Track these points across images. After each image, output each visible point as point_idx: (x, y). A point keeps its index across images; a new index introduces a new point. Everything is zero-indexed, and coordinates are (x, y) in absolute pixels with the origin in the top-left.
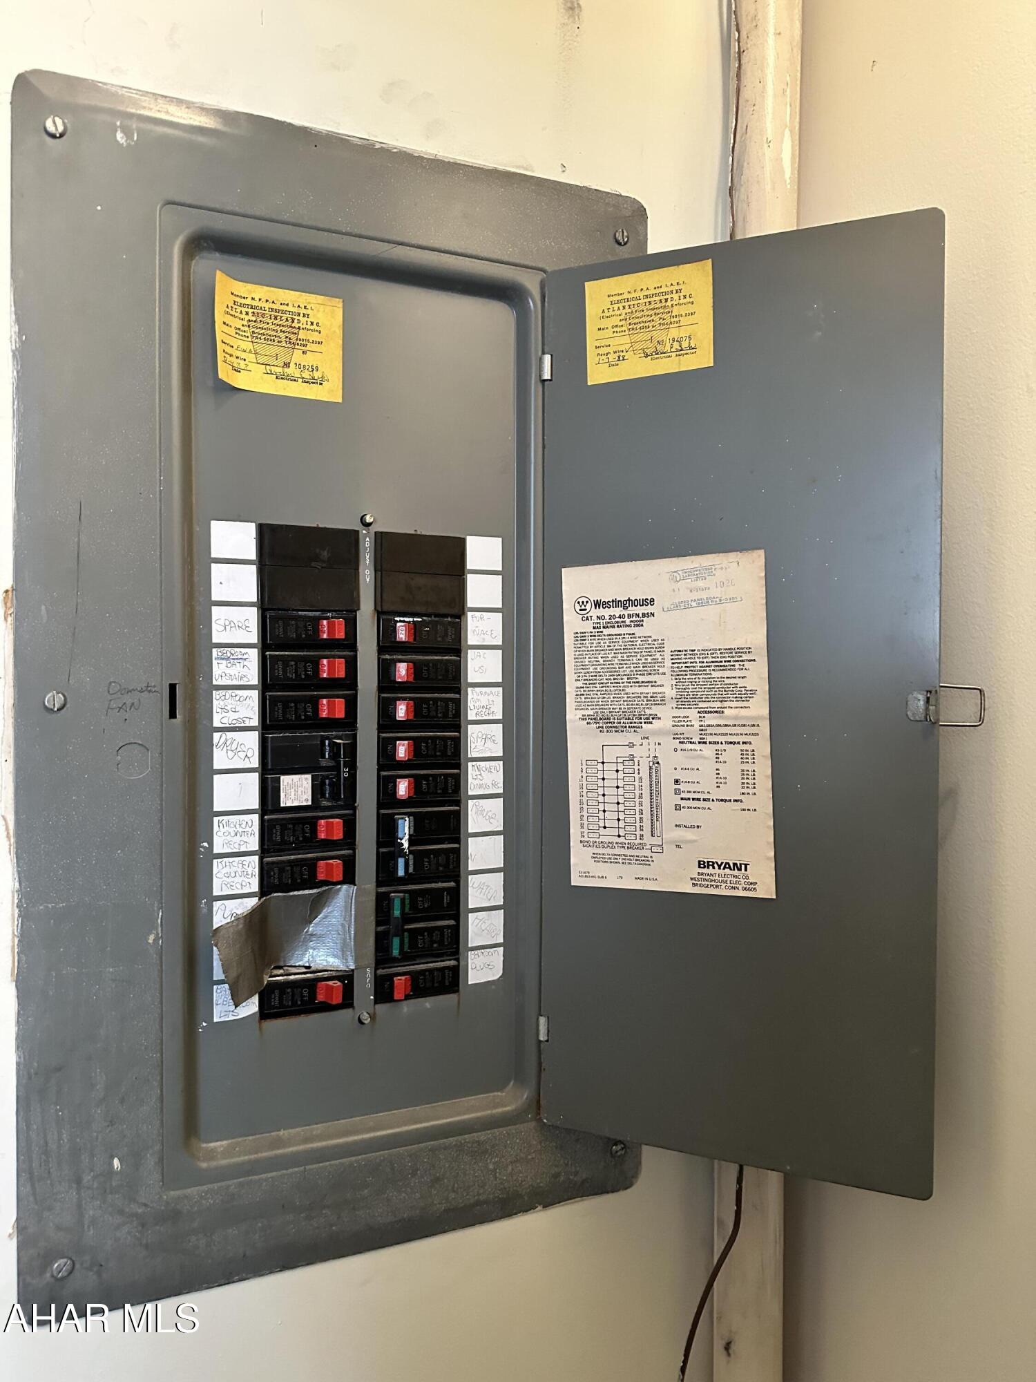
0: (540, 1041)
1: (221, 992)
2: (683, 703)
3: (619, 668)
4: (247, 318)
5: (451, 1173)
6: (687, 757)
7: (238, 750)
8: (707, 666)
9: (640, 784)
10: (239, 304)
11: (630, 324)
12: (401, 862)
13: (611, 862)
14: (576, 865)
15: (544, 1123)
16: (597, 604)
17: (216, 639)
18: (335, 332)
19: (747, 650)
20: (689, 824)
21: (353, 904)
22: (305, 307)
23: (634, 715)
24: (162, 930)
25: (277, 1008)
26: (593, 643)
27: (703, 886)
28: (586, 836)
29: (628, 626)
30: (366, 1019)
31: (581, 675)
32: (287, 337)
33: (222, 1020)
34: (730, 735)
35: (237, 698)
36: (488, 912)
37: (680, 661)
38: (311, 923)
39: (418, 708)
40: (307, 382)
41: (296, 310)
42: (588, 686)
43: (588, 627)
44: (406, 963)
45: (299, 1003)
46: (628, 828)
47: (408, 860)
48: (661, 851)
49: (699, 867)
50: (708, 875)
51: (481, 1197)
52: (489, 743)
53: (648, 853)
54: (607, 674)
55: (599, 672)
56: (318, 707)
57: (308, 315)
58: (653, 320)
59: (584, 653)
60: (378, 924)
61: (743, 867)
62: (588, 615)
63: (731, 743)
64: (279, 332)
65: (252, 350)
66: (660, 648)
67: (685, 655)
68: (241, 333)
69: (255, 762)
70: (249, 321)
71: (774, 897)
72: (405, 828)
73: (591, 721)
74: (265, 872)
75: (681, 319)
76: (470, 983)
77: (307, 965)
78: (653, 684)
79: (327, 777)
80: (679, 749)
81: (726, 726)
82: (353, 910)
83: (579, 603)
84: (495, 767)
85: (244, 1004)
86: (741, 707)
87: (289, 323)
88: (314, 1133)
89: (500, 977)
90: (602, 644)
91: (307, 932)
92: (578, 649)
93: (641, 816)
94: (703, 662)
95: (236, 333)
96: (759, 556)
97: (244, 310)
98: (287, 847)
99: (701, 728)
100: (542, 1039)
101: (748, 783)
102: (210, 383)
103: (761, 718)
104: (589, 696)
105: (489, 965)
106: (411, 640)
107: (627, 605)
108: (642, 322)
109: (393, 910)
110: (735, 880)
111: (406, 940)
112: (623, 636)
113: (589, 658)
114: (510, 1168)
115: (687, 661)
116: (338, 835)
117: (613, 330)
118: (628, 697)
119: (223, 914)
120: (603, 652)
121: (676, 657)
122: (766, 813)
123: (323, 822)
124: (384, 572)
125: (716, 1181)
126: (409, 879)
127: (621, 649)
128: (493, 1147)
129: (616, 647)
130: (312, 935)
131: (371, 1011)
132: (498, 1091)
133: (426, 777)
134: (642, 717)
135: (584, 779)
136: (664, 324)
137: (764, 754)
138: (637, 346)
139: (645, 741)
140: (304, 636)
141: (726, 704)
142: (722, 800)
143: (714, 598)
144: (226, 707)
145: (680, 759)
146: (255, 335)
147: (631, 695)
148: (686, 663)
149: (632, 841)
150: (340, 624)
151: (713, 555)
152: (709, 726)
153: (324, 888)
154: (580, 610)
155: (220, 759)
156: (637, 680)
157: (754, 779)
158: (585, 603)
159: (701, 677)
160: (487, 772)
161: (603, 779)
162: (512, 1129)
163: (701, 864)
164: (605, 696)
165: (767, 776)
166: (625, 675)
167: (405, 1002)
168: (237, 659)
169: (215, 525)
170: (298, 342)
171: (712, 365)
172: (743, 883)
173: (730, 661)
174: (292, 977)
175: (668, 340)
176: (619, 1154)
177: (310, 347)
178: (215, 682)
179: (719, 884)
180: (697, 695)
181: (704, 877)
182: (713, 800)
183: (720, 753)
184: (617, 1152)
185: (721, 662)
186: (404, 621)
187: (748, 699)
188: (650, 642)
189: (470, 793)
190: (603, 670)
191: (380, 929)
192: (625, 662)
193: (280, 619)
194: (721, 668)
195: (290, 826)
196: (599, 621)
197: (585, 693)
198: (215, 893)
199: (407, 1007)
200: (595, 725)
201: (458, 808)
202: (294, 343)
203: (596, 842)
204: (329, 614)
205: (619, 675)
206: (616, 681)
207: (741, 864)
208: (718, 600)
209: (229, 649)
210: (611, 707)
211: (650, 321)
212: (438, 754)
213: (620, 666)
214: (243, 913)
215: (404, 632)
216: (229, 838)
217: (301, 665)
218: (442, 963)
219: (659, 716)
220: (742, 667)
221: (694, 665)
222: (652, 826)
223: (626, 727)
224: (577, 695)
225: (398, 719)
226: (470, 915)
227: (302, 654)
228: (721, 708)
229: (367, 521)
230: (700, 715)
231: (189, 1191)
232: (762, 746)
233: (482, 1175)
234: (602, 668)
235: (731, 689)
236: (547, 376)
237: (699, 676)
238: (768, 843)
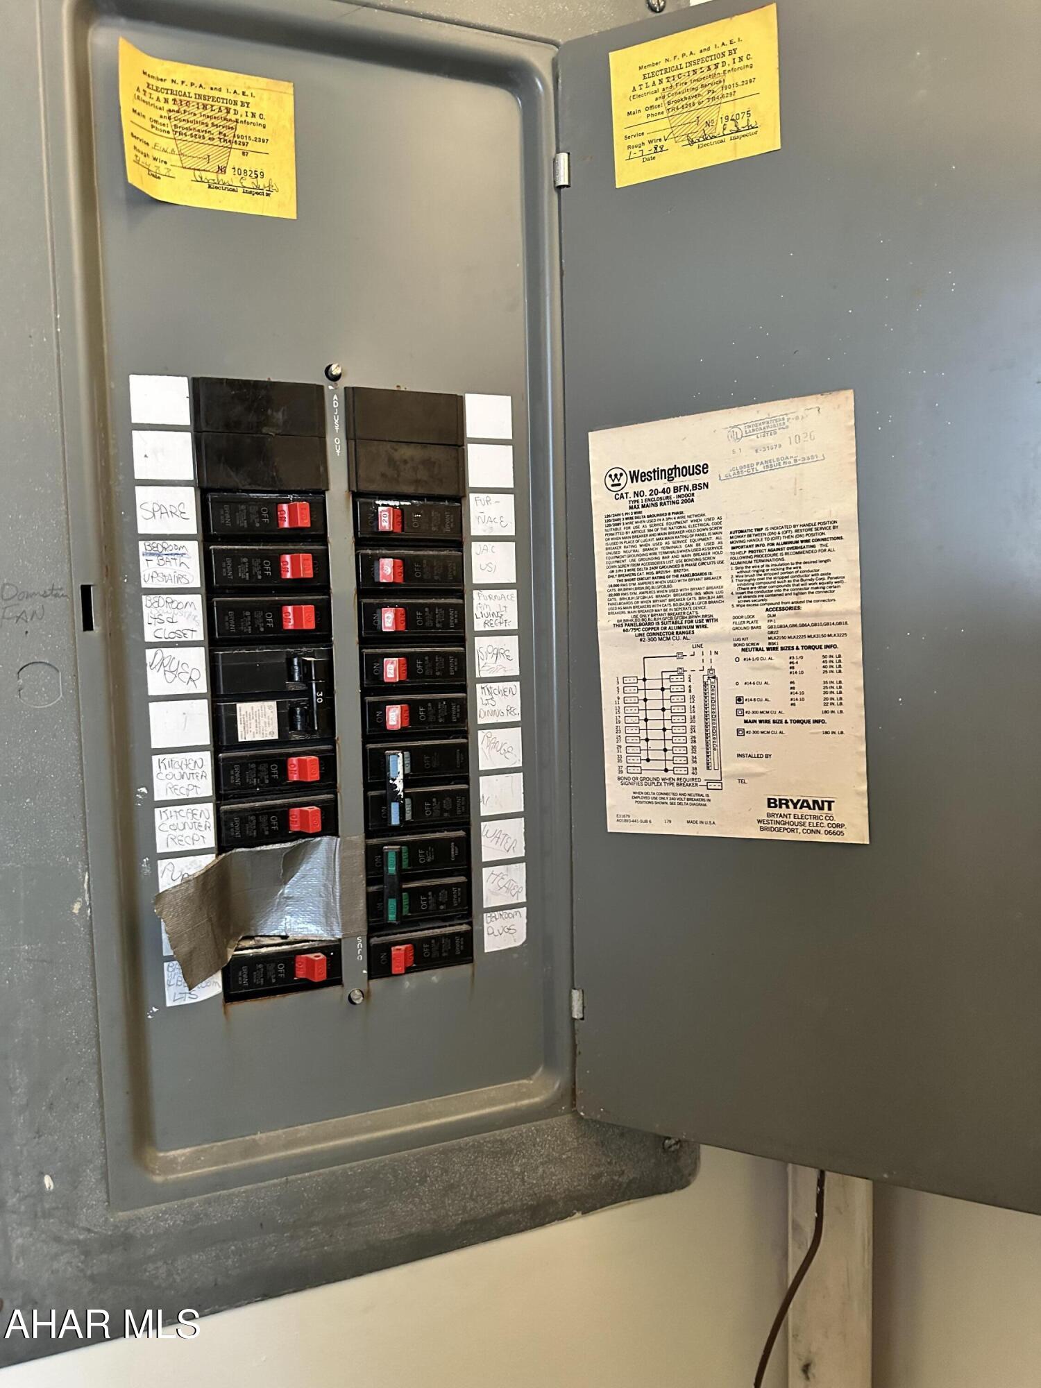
0: (575, 1019)
1: (174, 970)
2: (747, 599)
3: (663, 558)
4: (167, 107)
5: (468, 1179)
6: (753, 669)
7: (179, 671)
8: (778, 549)
9: (692, 705)
10: (155, 88)
11: (669, 103)
12: (395, 807)
13: (656, 803)
14: (613, 806)
15: (581, 1116)
16: (634, 476)
17: (142, 529)
18: (284, 126)
19: (832, 525)
20: (754, 753)
21: (337, 860)
22: (244, 93)
23: (683, 618)
24: (90, 898)
25: (246, 988)
26: (629, 528)
27: (775, 829)
28: (625, 771)
29: (674, 502)
30: (357, 997)
31: (614, 569)
32: (220, 133)
33: (177, 1003)
34: (809, 637)
35: (175, 605)
36: (506, 866)
37: (743, 544)
38: (285, 883)
39: (410, 616)
40: (250, 192)
41: (232, 97)
42: (624, 583)
43: (623, 506)
44: (405, 930)
45: (274, 981)
46: (677, 760)
47: (404, 804)
48: (720, 788)
49: (769, 806)
50: (781, 815)
51: (505, 1205)
52: (501, 660)
53: (703, 791)
54: (648, 567)
55: (638, 565)
56: (282, 616)
57: (248, 104)
58: (699, 95)
59: (619, 541)
60: (369, 883)
61: (826, 805)
62: (623, 491)
63: (810, 647)
64: (210, 125)
65: (176, 150)
66: (716, 528)
67: (749, 536)
68: (159, 127)
69: (202, 686)
70: (170, 111)
71: (867, 842)
72: (398, 766)
73: (629, 628)
74: (222, 823)
75: (736, 89)
76: (486, 951)
77: (283, 934)
78: (707, 576)
79: (298, 704)
80: (741, 659)
81: (804, 625)
82: (337, 867)
83: (610, 476)
84: (510, 691)
85: (204, 984)
86: (824, 601)
87: (223, 114)
88: (299, 1135)
89: (524, 943)
90: (641, 528)
91: (282, 894)
92: (611, 537)
93: (694, 745)
94: (773, 544)
95: (153, 127)
96: (847, 398)
97: (162, 96)
98: (249, 791)
99: (771, 630)
100: (576, 1017)
101: (833, 699)
102: (121, 193)
103: (849, 613)
104: (625, 597)
105: (509, 929)
106: (398, 530)
107: (673, 475)
108: (686, 98)
109: (387, 867)
110: (815, 821)
111: (405, 902)
112: (668, 516)
113: (625, 547)
114: (541, 1170)
115: (751, 543)
116: (314, 775)
117: (648, 112)
118: (675, 595)
119: (170, 876)
120: (643, 539)
121: (737, 539)
122: (856, 736)
123: (294, 760)
124: (357, 441)
125: (790, 1187)
126: (405, 828)
127: (665, 534)
128: (519, 1146)
129: (659, 531)
130: (288, 898)
131: (364, 988)
132: (523, 1078)
133: (423, 703)
134: (694, 619)
135: (621, 700)
136: (713, 99)
137: (854, 660)
138: (678, 131)
139: (698, 651)
140: (258, 525)
141: (803, 598)
142: (798, 721)
143: (787, 458)
144: (160, 617)
145: (745, 671)
146: (178, 130)
147: (679, 592)
148: (750, 546)
149: (683, 776)
150: (303, 508)
151: (786, 400)
152: (781, 627)
153: (300, 841)
154: (613, 485)
155: (156, 683)
156: (687, 573)
157: (841, 692)
158: (618, 477)
159: (770, 563)
160: (500, 695)
161: (645, 700)
162: (542, 1123)
163: (771, 803)
164: (646, 595)
165: (857, 689)
166: (670, 567)
167: (407, 976)
168: (171, 554)
169: (134, 380)
170: (236, 139)
171: (779, 147)
172: (825, 824)
173: (807, 541)
174: (263, 950)
175: (720, 120)
176: (672, 1149)
177: (252, 146)
178: (144, 585)
179: (794, 827)
180: (765, 587)
181: (775, 819)
182: (786, 722)
183: (795, 661)
184: (670, 1147)
185: (797, 542)
186: (388, 505)
187: (832, 589)
188: (703, 522)
189: (480, 721)
190: (643, 562)
191: (373, 889)
192: (671, 550)
193: (227, 503)
194: (797, 551)
195: (253, 766)
196: (636, 498)
197: (620, 592)
198: (159, 850)
199: (409, 983)
200: (633, 633)
201: (465, 741)
202: (231, 141)
203: (637, 778)
204: (290, 497)
205: (663, 567)
206: (659, 575)
207: (823, 802)
208: (792, 460)
209: (161, 542)
210: (654, 609)
211: (695, 96)
212: (438, 674)
213: (665, 555)
214: (194, 875)
215: (387, 519)
216: (174, 782)
217: (256, 563)
218: (451, 928)
219: (715, 617)
220: (824, 548)
221: (761, 548)
222: (708, 756)
223: (673, 633)
224: (610, 595)
225: (384, 630)
226: (484, 870)
227: (257, 548)
228: (797, 602)
229: (334, 373)
230: (769, 613)
231: (142, 1211)
232: (852, 650)
233: (506, 1179)
234: (642, 559)
235: (810, 577)
236: (563, 180)
237: (768, 563)
238: (859, 774)
